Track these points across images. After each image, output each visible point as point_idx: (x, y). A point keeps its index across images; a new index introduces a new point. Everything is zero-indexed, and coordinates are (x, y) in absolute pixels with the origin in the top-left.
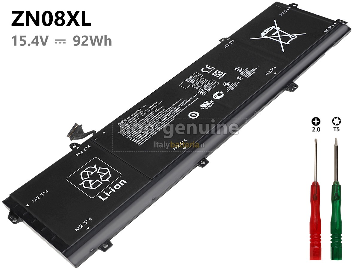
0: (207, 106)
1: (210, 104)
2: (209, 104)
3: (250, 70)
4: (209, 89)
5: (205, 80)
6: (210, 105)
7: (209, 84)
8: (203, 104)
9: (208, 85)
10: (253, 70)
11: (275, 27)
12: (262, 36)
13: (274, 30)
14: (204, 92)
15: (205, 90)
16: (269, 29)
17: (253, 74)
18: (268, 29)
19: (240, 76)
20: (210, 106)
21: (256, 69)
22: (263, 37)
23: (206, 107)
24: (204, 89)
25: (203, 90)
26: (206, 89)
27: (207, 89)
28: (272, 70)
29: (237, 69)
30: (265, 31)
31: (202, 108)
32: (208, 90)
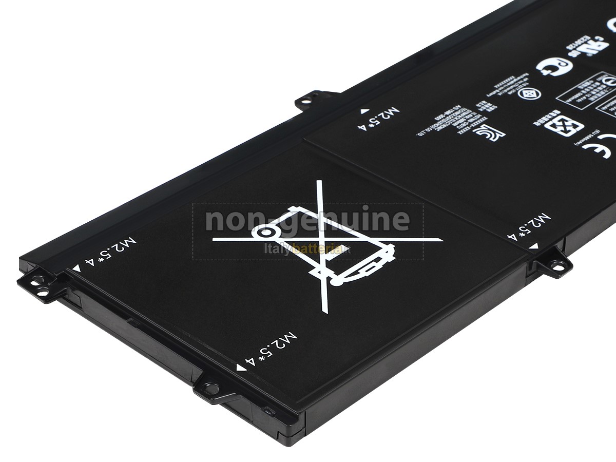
0: (586, 43)
1: (577, 47)
2: (583, 48)
3: (451, 130)
4: (588, 84)
5: (607, 110)
6: (579, 46)
7: (592, 99)
8: (601, 49)
9: (593, 95)
10: (439, 126)
11: (329, 279)
12: (392, 246)
13: (337, 266)
14: (604, 79)
15: (601, 82)
16: (356, 273)
17: (442, 116)
18: (363, 274)
19: (484, 113)
20: (579, 42)
21: (428, 130)
22: (387, 243)
23: (591, 42)
24: (604, 86)
25: (609, 83)
26: (598, 86)
27: (594, 86)
28: (373, 122)
29: (495, 135)
30: (379, 266)
31: (602, 39)
32: (592, 82)
